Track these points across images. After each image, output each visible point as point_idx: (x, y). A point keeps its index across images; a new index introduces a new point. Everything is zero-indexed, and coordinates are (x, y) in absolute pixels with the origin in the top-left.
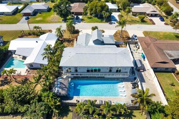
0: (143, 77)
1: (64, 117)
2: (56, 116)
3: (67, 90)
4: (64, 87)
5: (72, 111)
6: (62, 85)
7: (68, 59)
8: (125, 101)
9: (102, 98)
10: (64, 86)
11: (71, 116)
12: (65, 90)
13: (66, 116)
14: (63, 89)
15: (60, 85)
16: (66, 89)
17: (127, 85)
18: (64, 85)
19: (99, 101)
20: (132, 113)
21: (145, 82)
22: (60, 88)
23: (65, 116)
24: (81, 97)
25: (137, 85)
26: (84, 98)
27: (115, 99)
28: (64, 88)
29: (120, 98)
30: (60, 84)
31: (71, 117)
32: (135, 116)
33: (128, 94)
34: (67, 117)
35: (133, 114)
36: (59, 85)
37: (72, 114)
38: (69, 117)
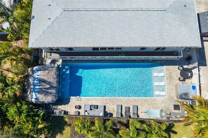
0: (204, 54)
1: (57, 134)
2: (45, 133)
3: (55, 92)
4: (48, 89)
5: (70, 125)
6: (44, 84)
7: (46, 28)
8: (163, 105)
9: (122, 101)
10: (48, 86)
11: (69, 132)
12: (51, 93)
13: (61, 133)
14: (47, 92)
15: (40, 86)
16: (53, 91)
17: (170, 73)
18: (49, 83)
19: (116, 106)
20: (172, 127)
21: (206, 65)
22: (40, 91)
23: (59, 134)
24: (84, 99)
25: (189, 74)
26: (89, 100)
27: (145, 101)
28: (49, 91)
29: (154, 100)
30: (40, 83)
31: (69, 135)
32: (175, 133)
33: (169, 91)
34: (62, 135)
35: (173, 129)
36: (37, 87)
37: (70, 130)
38: (65, 135)
